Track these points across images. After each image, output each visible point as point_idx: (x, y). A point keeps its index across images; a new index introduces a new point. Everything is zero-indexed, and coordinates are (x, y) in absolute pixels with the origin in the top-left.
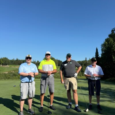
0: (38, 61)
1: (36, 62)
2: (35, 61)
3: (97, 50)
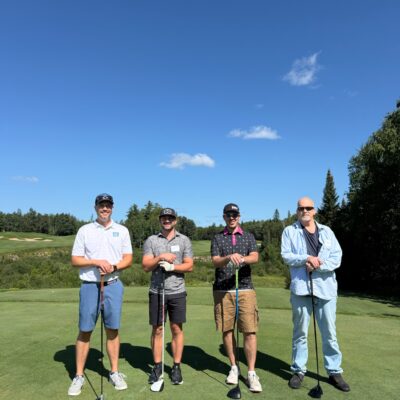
3: (330, 180)
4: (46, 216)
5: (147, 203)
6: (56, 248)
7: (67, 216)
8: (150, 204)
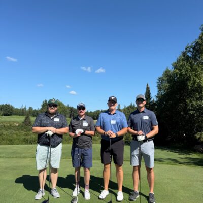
0: (31, 108)
1: (27, 109)
2: (25, 108)
3: (148, 88)
6: (2, 122)
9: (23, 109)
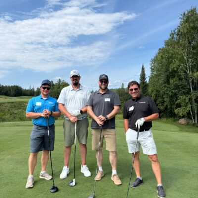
3: (143, 69)
4: (6, 86)
5: (58, 80)
6: (13, 103)
7: (17, 87)
8: (60, 81)
9: (31, 90)
